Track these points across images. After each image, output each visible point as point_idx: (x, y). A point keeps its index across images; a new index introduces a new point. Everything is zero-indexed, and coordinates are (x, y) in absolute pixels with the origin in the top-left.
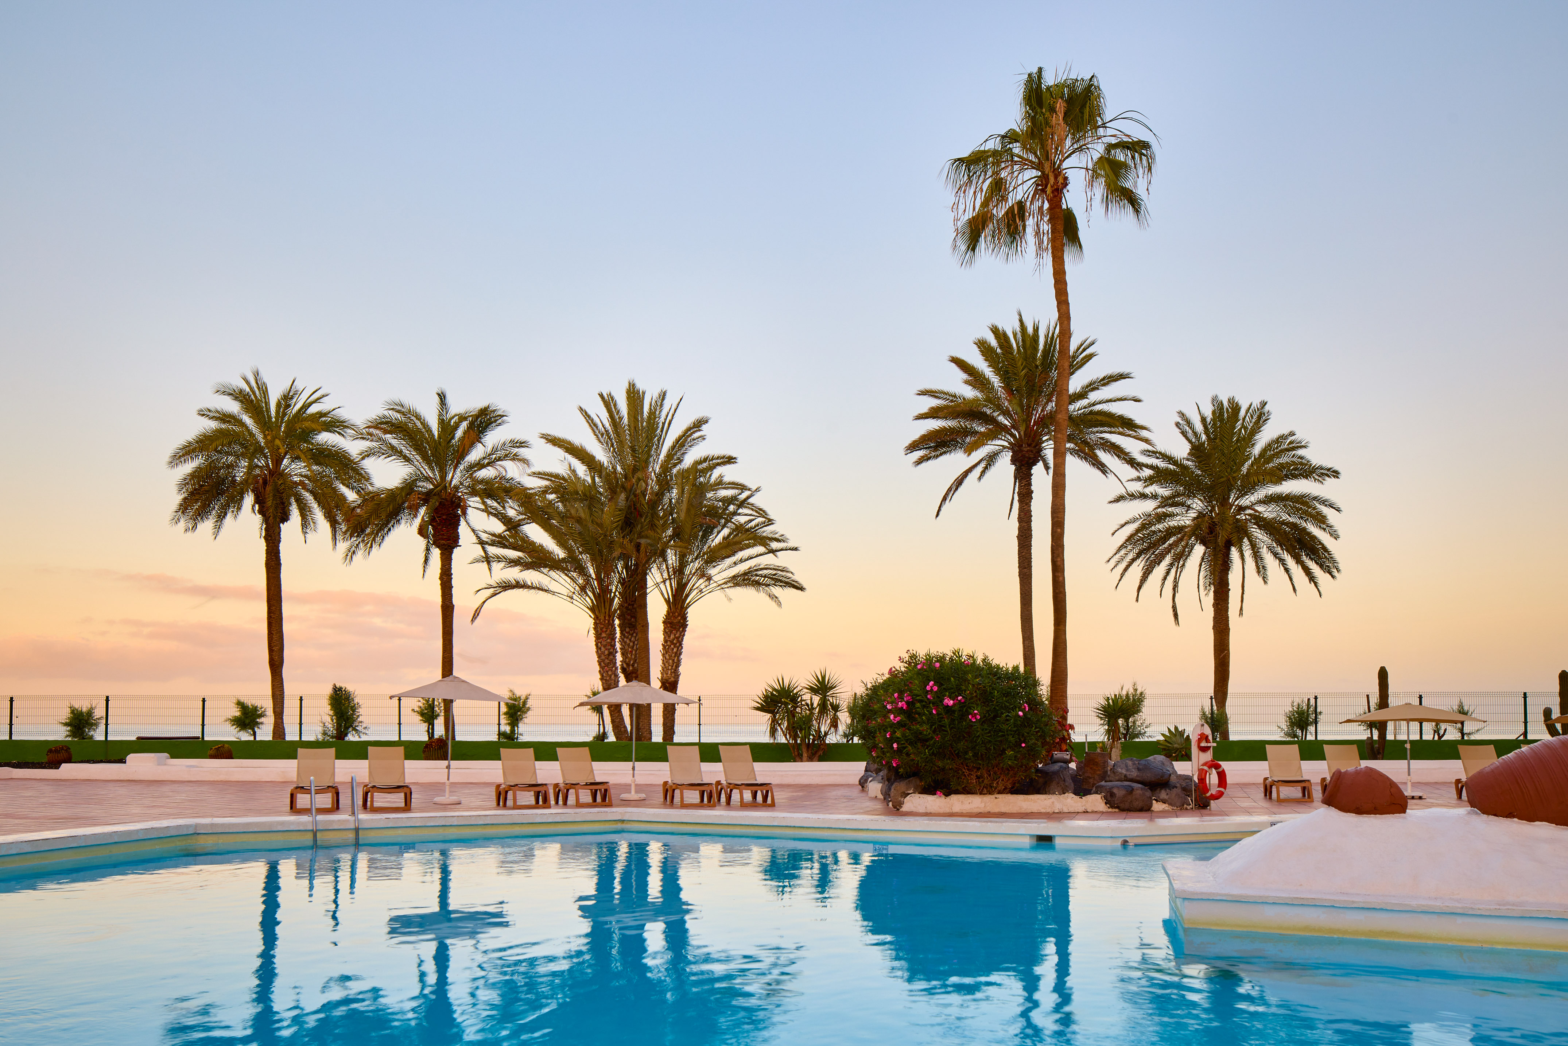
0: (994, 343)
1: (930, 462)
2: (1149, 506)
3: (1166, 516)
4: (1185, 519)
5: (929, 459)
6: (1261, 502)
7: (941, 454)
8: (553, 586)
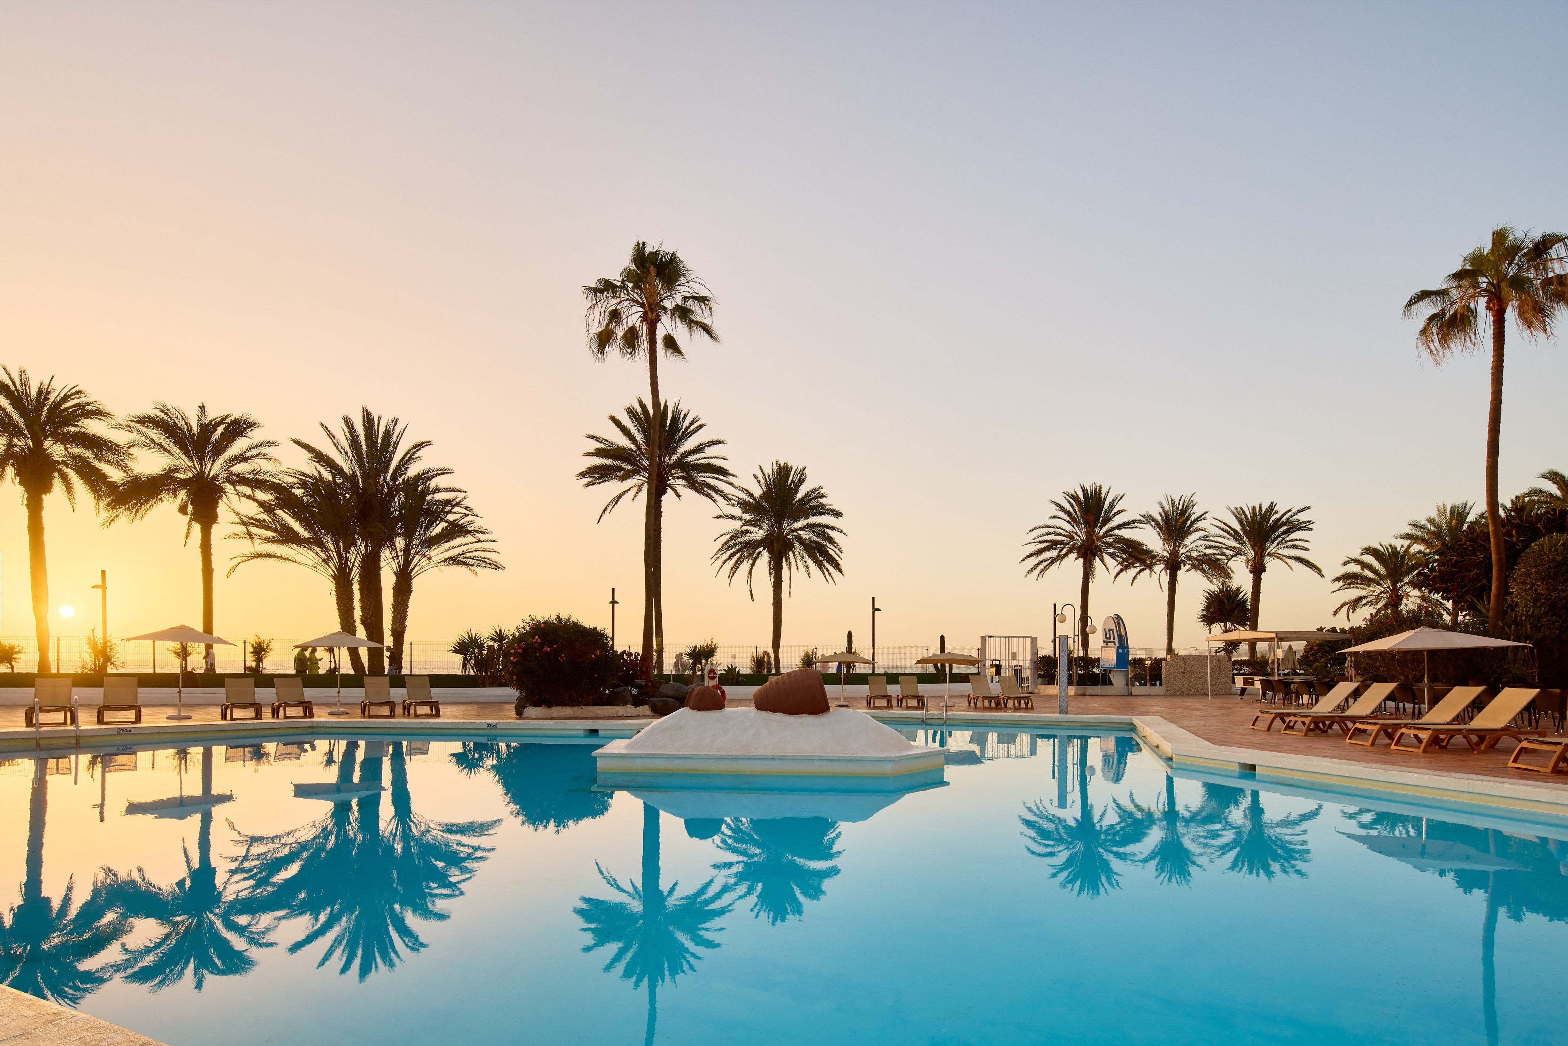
0: (639, 410)
1: (595, 486)
2: (737, 525)
3: (746, 532)
4: (758, 534)
5: (594, 484)
6: (801, 529)
7: (603, 482)
8: (299, 558)
